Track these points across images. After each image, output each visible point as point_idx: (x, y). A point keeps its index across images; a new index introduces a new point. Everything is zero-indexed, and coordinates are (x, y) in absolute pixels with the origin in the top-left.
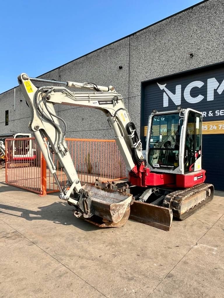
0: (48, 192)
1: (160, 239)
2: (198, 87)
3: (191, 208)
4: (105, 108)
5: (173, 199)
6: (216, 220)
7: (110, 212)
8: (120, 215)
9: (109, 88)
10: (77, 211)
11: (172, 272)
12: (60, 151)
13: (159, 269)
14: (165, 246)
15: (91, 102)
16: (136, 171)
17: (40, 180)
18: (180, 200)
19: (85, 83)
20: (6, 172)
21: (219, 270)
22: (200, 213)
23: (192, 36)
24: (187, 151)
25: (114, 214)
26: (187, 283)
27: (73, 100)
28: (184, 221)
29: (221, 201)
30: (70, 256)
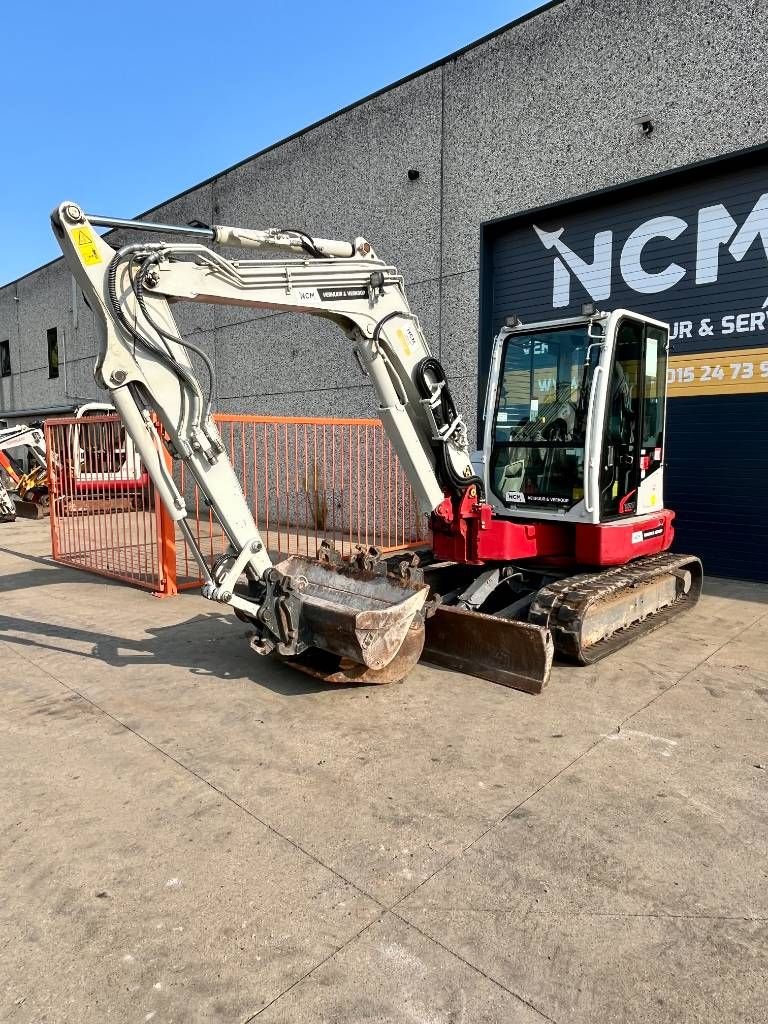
0: (183, 585)
1: (508, 716)
2: (664, 239)
3: (622, 629)
4: (344, 314)
5: (559, 600)
6: (693, 663)
7: (355, 637)
8: (388, 647)
9: (353, 247)
10: (261, 637)
11: (528, 804)
12: (198, 451)
13: (491, 795)
14: (519, 736)
15: (295, 292)
16: (448, 516)
17: (155, 550)
18: (580, 603)
19: (271, 230)
20: (53, 527)
21: (669, 798)
22: (649, 645)
23: (649, 59)
24: (611, 449)
25: (368, 644)
26: (565, 834)
27: (235, 286)
28: (594, 666)
29: (722, 609)
30: (231, 762)
